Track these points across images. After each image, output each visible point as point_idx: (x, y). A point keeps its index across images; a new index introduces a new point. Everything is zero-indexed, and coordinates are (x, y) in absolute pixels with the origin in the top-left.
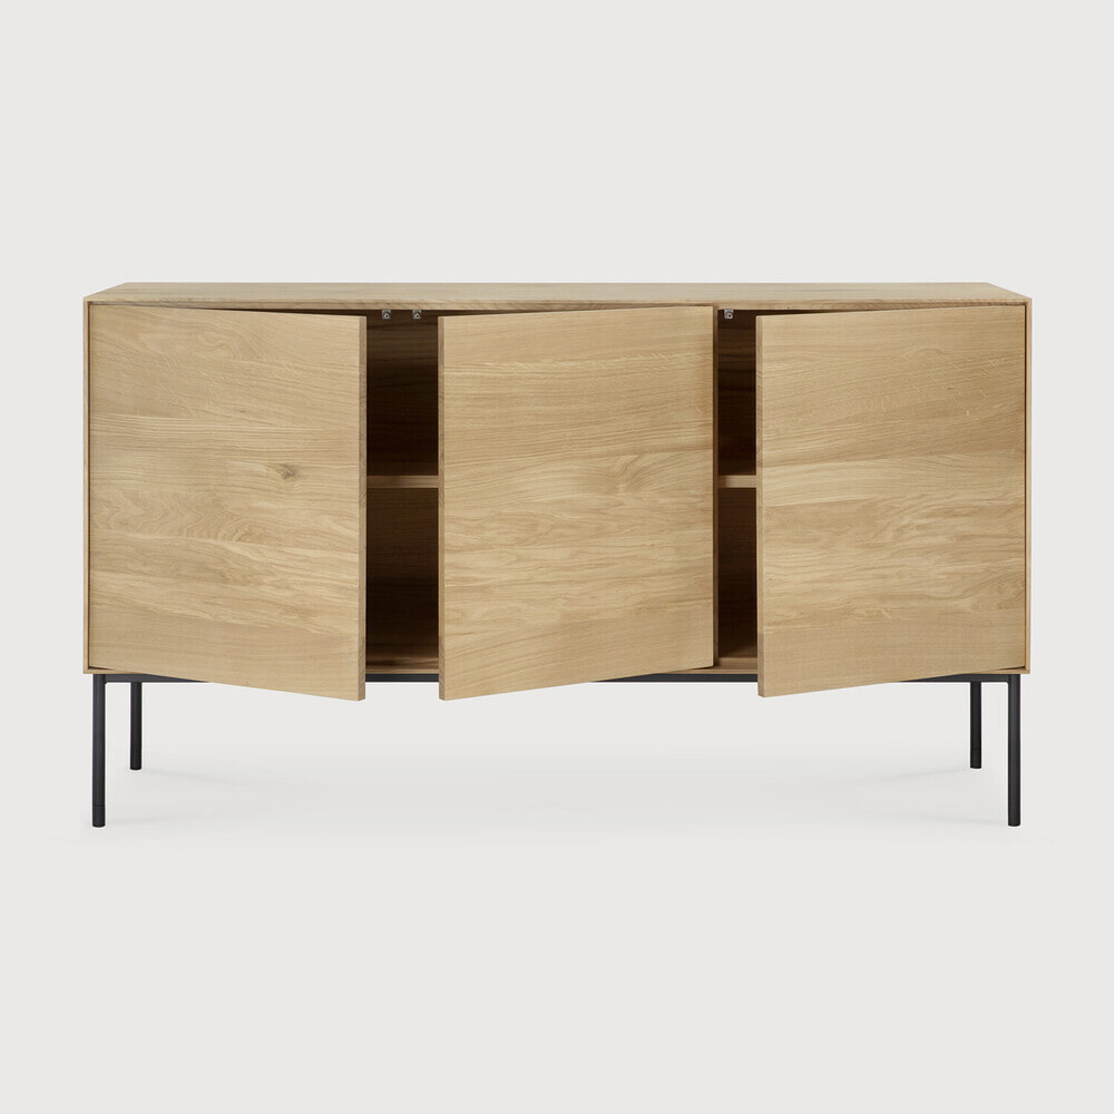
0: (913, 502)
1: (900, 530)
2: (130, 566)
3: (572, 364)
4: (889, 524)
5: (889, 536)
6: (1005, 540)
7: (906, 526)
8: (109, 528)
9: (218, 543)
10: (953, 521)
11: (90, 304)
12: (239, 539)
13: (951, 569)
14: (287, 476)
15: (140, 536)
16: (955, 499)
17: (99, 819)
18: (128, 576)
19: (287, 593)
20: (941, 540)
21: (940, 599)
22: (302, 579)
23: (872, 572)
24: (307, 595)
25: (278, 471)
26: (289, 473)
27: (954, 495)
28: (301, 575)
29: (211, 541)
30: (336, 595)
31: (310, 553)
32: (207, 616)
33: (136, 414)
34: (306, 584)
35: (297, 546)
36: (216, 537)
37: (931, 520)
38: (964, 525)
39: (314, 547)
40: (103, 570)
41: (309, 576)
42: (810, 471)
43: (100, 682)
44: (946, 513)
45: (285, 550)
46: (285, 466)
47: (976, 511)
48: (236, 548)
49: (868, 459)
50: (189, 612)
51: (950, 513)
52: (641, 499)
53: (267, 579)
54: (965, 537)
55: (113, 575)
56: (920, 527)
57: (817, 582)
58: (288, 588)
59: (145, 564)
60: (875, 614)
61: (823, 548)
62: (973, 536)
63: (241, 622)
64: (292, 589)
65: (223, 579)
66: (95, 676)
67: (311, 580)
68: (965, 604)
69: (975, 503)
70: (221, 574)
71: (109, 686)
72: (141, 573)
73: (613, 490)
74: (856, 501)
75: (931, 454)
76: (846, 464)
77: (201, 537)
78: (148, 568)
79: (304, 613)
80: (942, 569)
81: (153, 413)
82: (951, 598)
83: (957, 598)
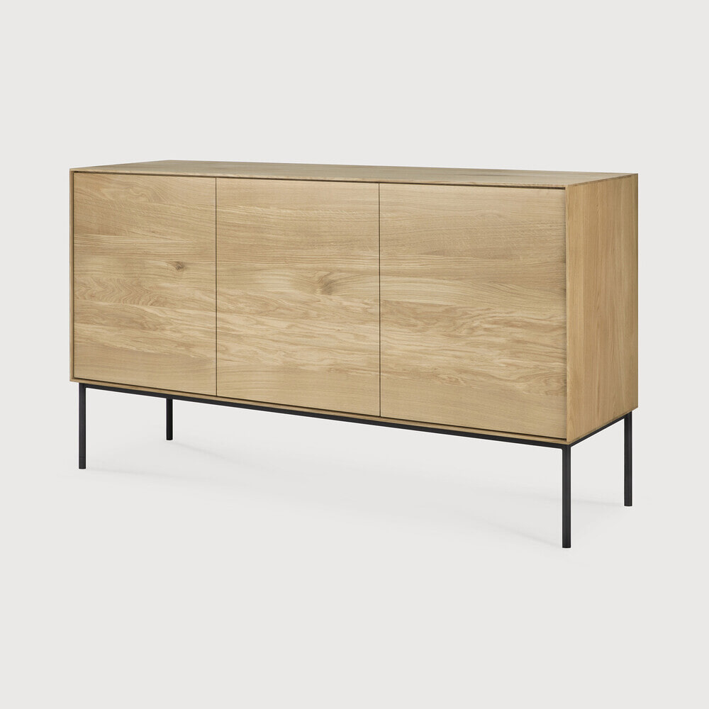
0: (480, 312)
1: (472, 329)
2: (95, 320)
3: (289, 211)
4: (464, 324)
5: (464, 332)
6: (551, 349)
7: (476, 327)
8: (85, 299)
9: (138, 307)
10: (510, 329)
11: (74, 173)
12: (152, 305)
13: (510, 361)
14: (179, 268)
15: (102, 303)
16: (513, 315)
17: (82, 465)
18: (94, 326)
19: (178, 335)
20: (502, 340)
21: (501, 379)
22: (187, 327)
23: (452, 352)
24: (189, 336)
25: (174, 265)
26: (180, 266)
27: (511, 312)
28: (187, 325)
29: (135, 306)
30: (203, 335)
31: (191, 312)
32: (134, 349)
33: (99, 234)
34: (189, 329)
35: (184, 308)
36: (138, 304)
37: (494, 326)
38: (520, 334)
39: (193, 309)
40: (82, 323)
41: (190, 325)
42: (410, 282)
43: (83, 388)
44: (505, 323)
45: (177, 310)
46: (178, 263)
47: (528, 326)
48: (149, 310)
49: (449, 279)
50: (124, 346)
51: (509, 324)
52: (331, 300)
53: (168, 327)
54: (518, 342)
55: (86, 325)
56: (486, 329)
57: (415, 352)
58: (179, 332)
59: (104, 319)
60: (454, 380)
61: (419, 331)
62: (526, 342)
63: (153, 352)
64: (181, 333)
65: (143, 327)
66: (80, 384)
67: (191, 327)
68: (520, 386)
69: (526, 320)
70: (141, 324)
71: (88, 390)
72: (102, 324)
73: (314, 291)
74: (440, 306)
75: (495, 282)
76: (435, 281)
77: (131, 303)
78: (105, 321)
79: (188, 346)
80: (502, 360)
81: (108, 233)
82: (509, 380)
83: (513, 381)
